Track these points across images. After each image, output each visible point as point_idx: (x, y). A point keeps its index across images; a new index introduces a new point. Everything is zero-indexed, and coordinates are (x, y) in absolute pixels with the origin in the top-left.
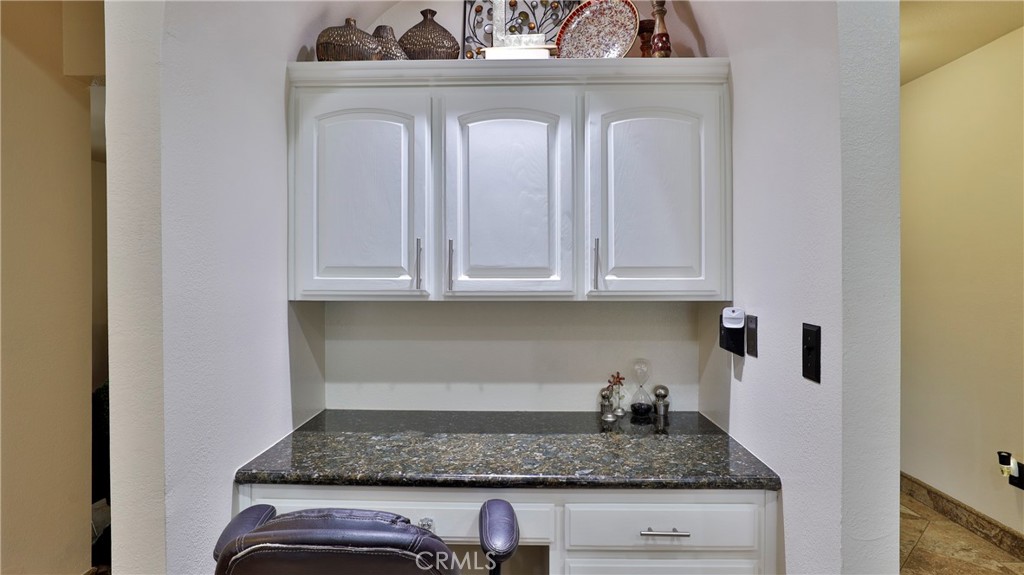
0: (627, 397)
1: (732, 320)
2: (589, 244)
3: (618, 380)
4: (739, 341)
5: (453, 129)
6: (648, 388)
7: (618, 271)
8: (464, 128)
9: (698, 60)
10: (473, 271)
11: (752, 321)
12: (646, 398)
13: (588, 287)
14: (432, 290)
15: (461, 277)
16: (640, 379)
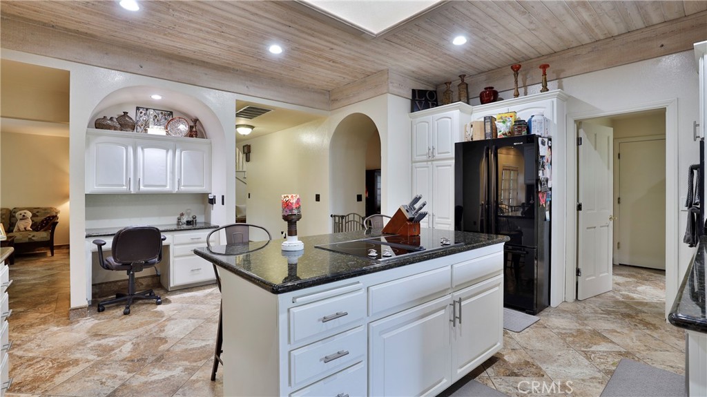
0: (185, 219)
1: (211, 197)
2: (177, 180)
3: (182, 215)
4: (212, 201)
5: (139, 150)
6: (191, 216)
7: (184, 186)
8: (142, 149)
9: (195, 138)
10: (145, 186)
11: (215, 196)
12: (190, 219)
13: (176, 190)
14: (132, 191)
15: (142, 187)
16: (188, 214)
